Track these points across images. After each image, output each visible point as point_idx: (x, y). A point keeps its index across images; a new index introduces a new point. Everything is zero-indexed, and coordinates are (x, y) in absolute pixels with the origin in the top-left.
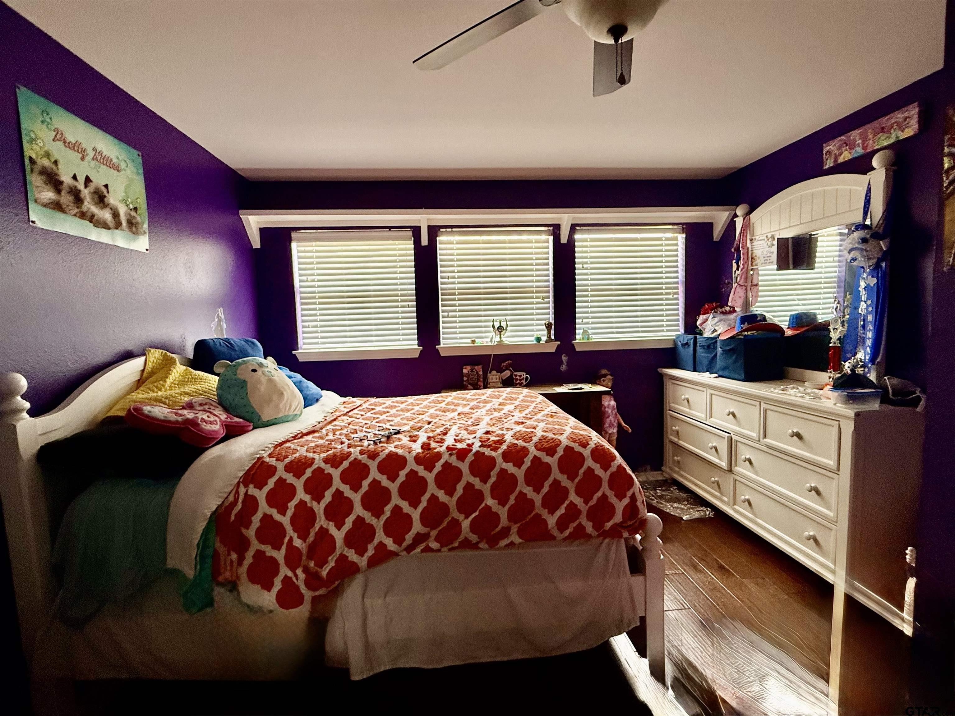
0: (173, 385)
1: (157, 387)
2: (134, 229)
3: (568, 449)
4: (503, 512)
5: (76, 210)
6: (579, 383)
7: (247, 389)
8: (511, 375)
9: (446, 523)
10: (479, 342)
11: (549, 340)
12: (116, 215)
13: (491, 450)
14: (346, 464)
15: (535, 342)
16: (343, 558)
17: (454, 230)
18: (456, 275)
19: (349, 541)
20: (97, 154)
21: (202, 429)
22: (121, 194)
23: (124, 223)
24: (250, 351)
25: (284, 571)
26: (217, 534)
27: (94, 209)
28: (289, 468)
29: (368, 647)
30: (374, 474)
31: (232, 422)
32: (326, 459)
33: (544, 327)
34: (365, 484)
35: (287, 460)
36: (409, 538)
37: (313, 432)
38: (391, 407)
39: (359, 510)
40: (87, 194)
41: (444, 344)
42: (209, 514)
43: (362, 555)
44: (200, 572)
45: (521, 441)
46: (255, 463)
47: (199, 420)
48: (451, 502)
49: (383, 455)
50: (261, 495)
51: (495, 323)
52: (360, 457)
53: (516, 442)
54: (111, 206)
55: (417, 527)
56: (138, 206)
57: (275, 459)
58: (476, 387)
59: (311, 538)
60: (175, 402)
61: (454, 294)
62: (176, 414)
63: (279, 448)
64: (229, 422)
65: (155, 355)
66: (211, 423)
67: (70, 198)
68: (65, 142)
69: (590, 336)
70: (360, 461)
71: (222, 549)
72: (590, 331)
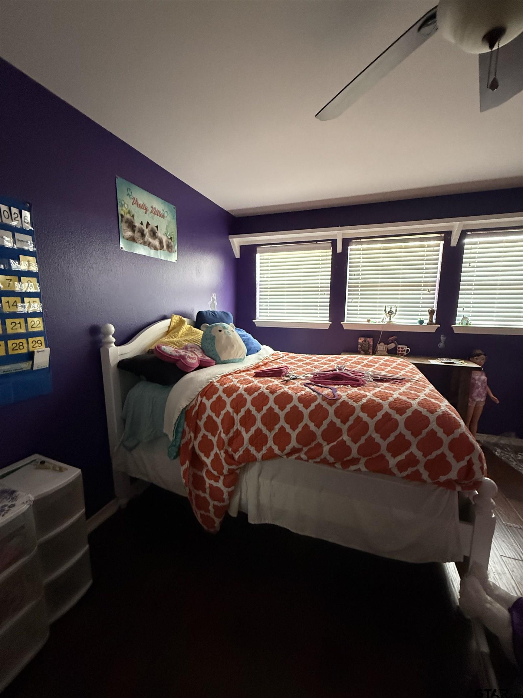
0: (182, 335)
1: (174, 336)
2: (170, 250)
3: (416, 412)
4: (354, 448)
5: (142, 241)
6: (453, 359)
7: (215, 341)
8: (395, 348)
9: (314, 444)
10: (373, 322)
11: (431, 323)
12: (161, 242)
13: (354, 401)
14: (256, 394)
15: (418, 324)
16: (247, 451)
17: (362, 240)
18: (361, 273)
19: (252, 441)
20: (153, 210)
21: (188, 361)
22: (164, 230)
23: (165, 247)
24: (225, 319)
25: (216, 450)
26: (186, 420)
27: (150, 240)
28: (224, 391)
29: (259, 506)
30: (271, 403)
31: (204, 359)
32: (246, 389)
33: (428, 313)
34: (265, 408)
35: (225, 386)
36: (288, 448)
37: (248, 370)
38: (300, 361)
39: (259, 424)
40: (147, 232)
41: (347, 321)
42: (181, 409)
43: (259, 452)
44: (175, 439)
45: (379, 398)
46: (209, 384)
47: (187, 356)
48: (319, 432)
49: (279, 392)
50: (208, 403)
51: (387, 308)
52: (265, 391)
53: (374, 399)
54: (159, 237)
55: (294, 443)
56: (172, 236)
57: (219, 384)
58: (366, 353)
59: (231, 434)
60: (181, 345)
61: (358, 287)
62: (176, 352)
63: (224, 378)
64: (203, 359)
65: (176, 318)
66: (193, 358)
67: (139, 234)
68: (138, 204)
69: (469, 322)
70: (265, 393)
71: (187, 429)
72: (470, 318)
